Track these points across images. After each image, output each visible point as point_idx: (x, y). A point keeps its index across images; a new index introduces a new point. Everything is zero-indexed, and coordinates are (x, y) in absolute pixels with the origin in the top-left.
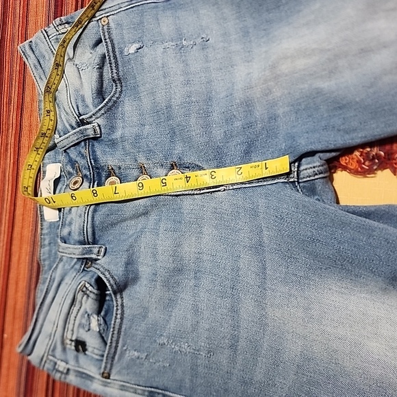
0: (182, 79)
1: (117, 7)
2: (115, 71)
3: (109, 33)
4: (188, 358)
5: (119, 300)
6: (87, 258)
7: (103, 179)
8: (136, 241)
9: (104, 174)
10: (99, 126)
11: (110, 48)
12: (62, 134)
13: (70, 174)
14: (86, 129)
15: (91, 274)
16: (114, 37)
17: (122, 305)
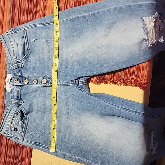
0: (47, 51)
1: (29, 26)
2: (28, 47)
3: (26, 34)
4: (47, 134)
5: (27, 117)
6: (18, 104)
7: (24, 80)
8: (32, 99)
9: (24, 78)
10: (23, 64)
11: (27, 39)
12: (12, 65)
13: (14, 77)
14: (19, 64)
15: (19, 109)
16: (28, 36)
17: (28, 118)
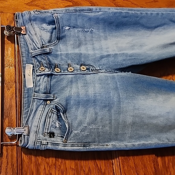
3: (58, 20)
4: (96, 130)
10: (52, 49)
13: (38, 66)
16: (60, 22)
